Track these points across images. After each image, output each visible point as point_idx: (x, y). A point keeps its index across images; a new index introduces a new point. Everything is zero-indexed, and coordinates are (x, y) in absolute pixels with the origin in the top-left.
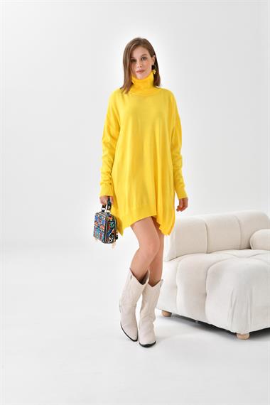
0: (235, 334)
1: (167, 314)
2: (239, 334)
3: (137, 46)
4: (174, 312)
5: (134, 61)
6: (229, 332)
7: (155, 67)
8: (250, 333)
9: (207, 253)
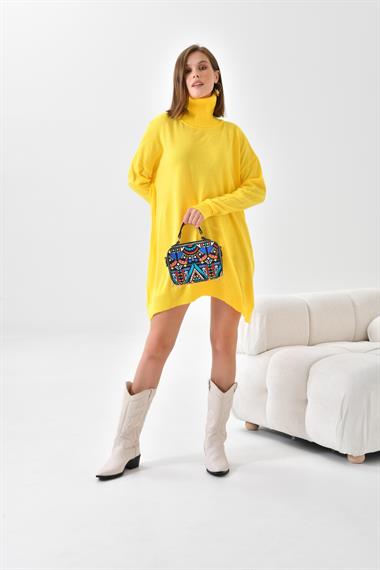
0: (346, 456)
1: (252, 427)
2: (351, 456)
4: (262, 424)
6: (337, 453)
8: (366, 455)
9: (309, 345)
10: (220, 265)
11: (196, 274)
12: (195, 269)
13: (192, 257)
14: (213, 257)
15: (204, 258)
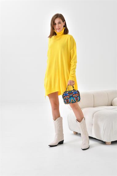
0: (105, 142)
2: (107, 142)
3: (56, 18)
4: (79, 132)
5: (56, 24)
6: (102, 141)
7: (65, 26)
8: (111, 142)
10: (80, 97)
11: (72, 100)
12: (72, 99)
13: (71, 95)
14: (77, 95)
15: (74, 95)
